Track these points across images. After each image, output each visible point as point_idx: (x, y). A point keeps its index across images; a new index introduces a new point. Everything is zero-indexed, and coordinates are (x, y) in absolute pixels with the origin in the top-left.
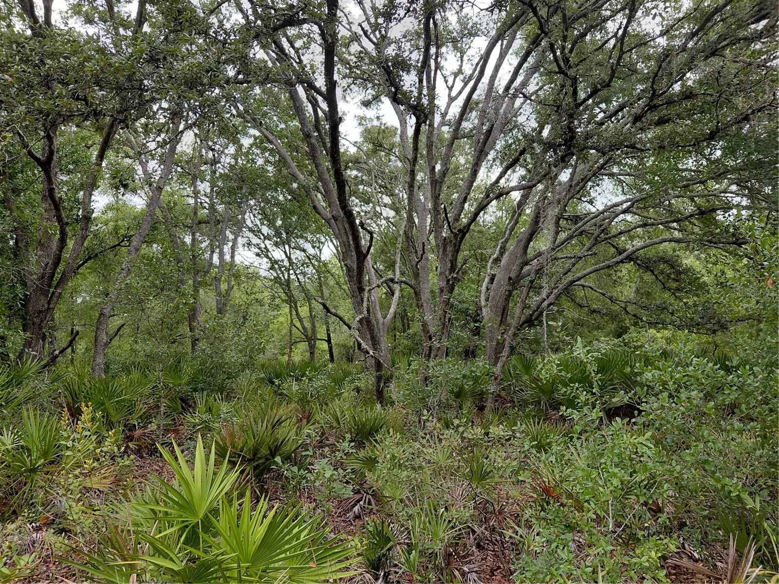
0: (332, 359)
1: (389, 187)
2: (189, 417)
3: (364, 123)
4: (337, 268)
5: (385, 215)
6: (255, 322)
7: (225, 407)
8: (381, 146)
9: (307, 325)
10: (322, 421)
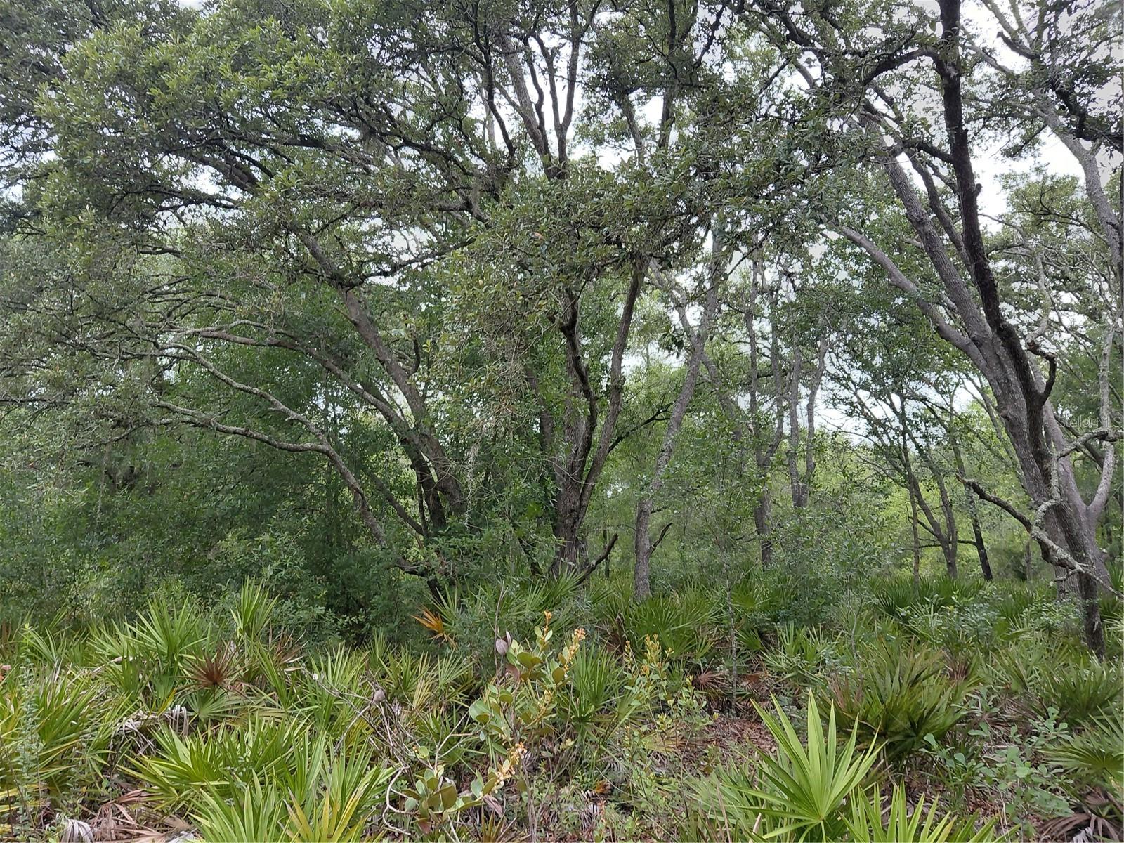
0: (988, 575)
1: (1072, 276)
2: (769, 658)
3: (1014, 184)
4: (983, 423)
5: (1067, 322)
6: (860, 518)
7: (825, 649)
8: (1050, 213)
9: (939, 518)
10: (990, 680)
